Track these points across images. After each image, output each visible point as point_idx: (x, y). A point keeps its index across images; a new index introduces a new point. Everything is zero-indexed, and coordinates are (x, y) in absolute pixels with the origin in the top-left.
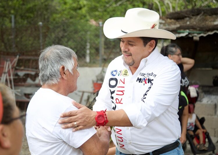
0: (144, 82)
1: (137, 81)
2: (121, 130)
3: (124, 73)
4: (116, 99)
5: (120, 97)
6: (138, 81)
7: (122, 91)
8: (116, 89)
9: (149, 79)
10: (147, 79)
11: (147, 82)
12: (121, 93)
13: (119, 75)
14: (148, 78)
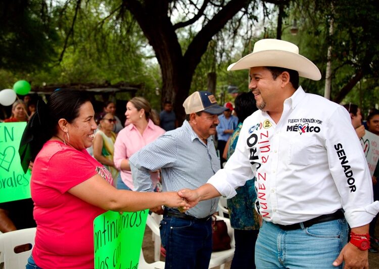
0: (301, 131)
1: (287, 130)
2: (264, 194)
3: (265, 125)
4: (262, 157)
5: (265, 155)
6: (289, 131)
7: (267, 147)
8: (257, 146)
9: (308, 127)
10: (305, 127)
11: (306, 130)
12: (267, 149)
13: (257, 129)
14: (306, 125)
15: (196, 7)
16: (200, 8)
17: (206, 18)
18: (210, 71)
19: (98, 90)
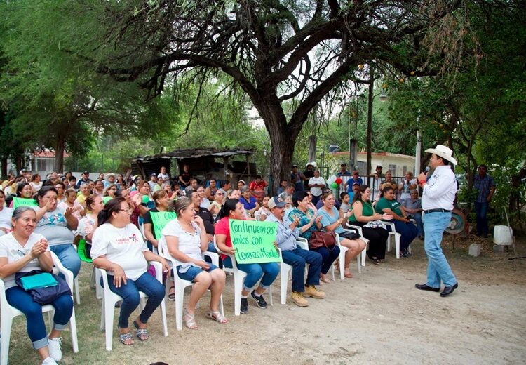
15: (298, 81)
16: (301, 81)
17: (306, 89)
18: (311, 134)
19: (220, 154)
